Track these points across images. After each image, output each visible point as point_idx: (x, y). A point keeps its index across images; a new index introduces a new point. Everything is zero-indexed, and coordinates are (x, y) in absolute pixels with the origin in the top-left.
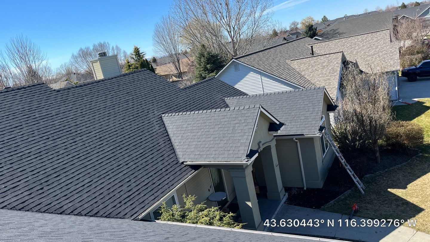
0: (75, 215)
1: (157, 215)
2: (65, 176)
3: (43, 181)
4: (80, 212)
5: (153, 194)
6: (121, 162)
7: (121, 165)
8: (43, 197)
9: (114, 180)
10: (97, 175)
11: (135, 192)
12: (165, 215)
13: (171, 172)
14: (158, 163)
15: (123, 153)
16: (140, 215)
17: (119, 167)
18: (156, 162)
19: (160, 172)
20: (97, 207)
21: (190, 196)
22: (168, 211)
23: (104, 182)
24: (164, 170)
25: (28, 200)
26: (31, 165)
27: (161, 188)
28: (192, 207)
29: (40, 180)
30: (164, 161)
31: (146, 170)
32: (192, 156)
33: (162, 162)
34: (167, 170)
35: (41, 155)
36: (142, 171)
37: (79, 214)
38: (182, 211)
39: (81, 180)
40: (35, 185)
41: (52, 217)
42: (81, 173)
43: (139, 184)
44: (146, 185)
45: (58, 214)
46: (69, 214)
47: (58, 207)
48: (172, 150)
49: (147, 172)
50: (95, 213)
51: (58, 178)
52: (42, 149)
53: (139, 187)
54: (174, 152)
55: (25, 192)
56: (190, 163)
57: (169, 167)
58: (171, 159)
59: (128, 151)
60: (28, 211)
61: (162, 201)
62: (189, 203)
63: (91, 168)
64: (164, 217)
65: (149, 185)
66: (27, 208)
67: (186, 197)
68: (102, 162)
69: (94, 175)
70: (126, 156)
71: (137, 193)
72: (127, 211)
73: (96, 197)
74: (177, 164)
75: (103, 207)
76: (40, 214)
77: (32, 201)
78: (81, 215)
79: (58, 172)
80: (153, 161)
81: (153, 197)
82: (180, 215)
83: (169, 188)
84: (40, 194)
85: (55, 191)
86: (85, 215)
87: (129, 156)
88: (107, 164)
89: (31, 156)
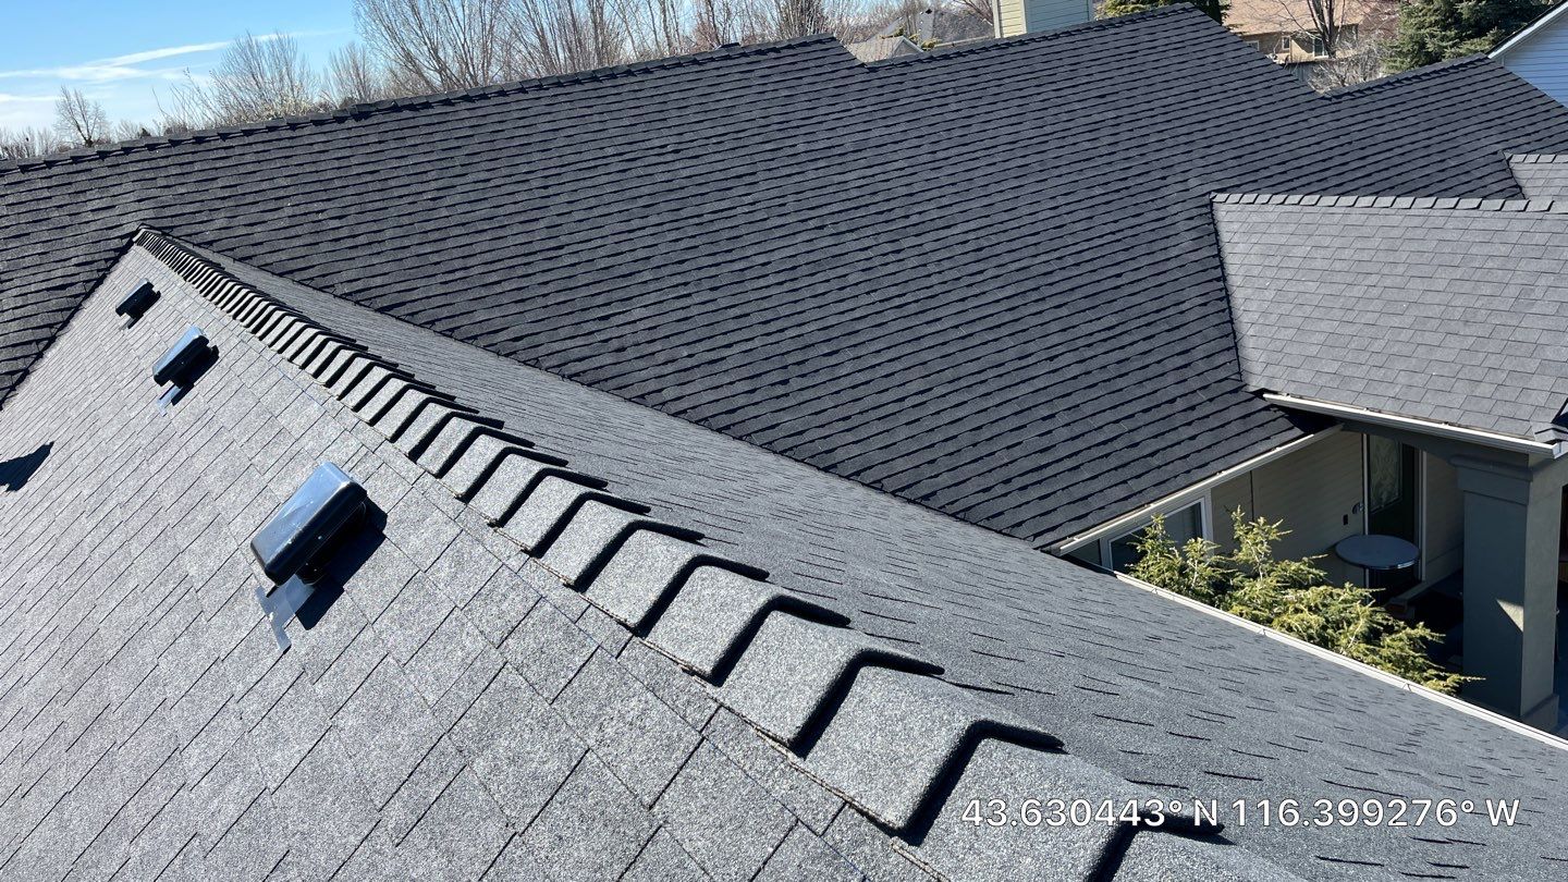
0: (863, 484)
1: (1124, 554)
2: (854, 359)
3: (790, 359)
4: (879, 481)
5: (1125, 482)
6: (1032, 347)
7: (1030, 355)
8: (784, 409)
9: (998, 401)
10: (949, 375)
11: (1062, 459)
12: (1153, 562)
13: (1207, 416)
14: (1162, 375)
15: (1046, 317)
16: (1065, 538)
17: (1024, 363)
18: (1158, 369)
19: (1166, 410)
20: (931, 477)
21: (1261, 520)
22: (1169, 552)
23: (966, 402)
24: (1180, 404)
25: (743, 407)
26: (765, 304)
27: (1159, 467)
28: (1264, 562)
29: (783, 354)
30: (1188, 372)
31: (1114, 392)
32: (1303, 375)
33: (1178, 376)
34: (1193, 408)
35: (796, 279)
36: (1101, 393)
37: (876, 486)
38: (1218, 565)
39: (897, 379)
40: (767, 366)
41: (801, 473)
42: (899, 358)
43: (1083, 435)
44: (1105, 443)
45: (819, 469)
46: (848, 478)
47: (821, 449)
48: (1227, 336)
49: (1116, 399)
50: (924, 493)
51: (833, 360)
52: (801, 260)
53: (1080, 444)
54: (1236, 347)
55: (739, 380)
56: (1289, 399)
57: (1202, 396)
58: (1216, 368)
59: (1064, 311)
60: (740, 438)
61: (1154, 512)
62: (1252, 547)
63: (933, 347)
64: (1151, 569)
65: (1117, 445)
66: (738, 430)
67: (1244, 521)
68: (971, 335)
69: (937, 372)
70: (1054, 327)
71: (1069, 463)
72: (1024, 514)
73: (932, 445)
74: (1235, 391)
75: (950, 483)
76: (770, 458)
77: (752, 412)
78: (882, 490)
79: (835, 341)
80: (1147, 366)
81: (1120, 492)
82: (1210, 578)
83: (1188, 472)
84: (777, 397)
85: (819, 398)
86: (894, 494)
87: (1064, 330)
88: (986, 343)
89: (767, 275)
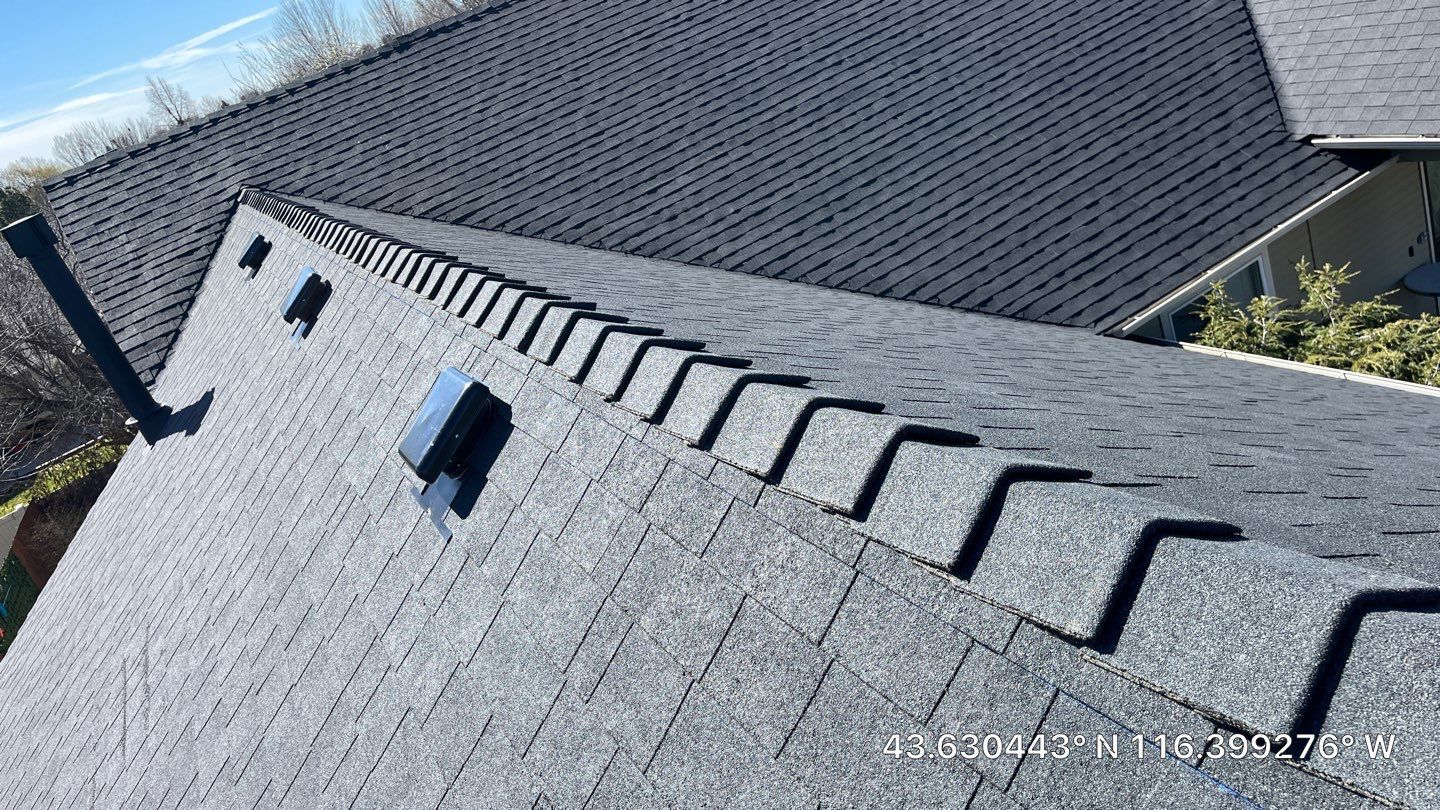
0: (920, 302)
1: (1188, 324)
2: (891, 184)
3: (831, 196)
4: (935, 296)
5: (1178, 254)
6: (1065, 139)
7: (1064, 147)
8: (832, 245)
9: (1040, 198)
10: (987, 182)
11: (1111, 244)
12: (1218, 327)
13: (1255, 174)
14: (1202, 141)
15: (1074, 107)
16: (1126, 319)
17: (1059, 156)
18: (1198, 136)
19: (1211, 175)
20: (985, 284)
21: (1327, 267)
22: (1234, 315)
23: (1007, 206)
24: (1225, 167)
25: (794, 251)
26: (798, 148)
27: (1211, 233)
28: (1334, 308)
29: (823, 193)
30: (1230, 133)
31: (1154, 168)
32: (1352, 114)
33: (1220, 138)
34: (1238, 168)
35: (823, 118)
36: (1142, 171)
37: (933, 302)
38: (1286, 319)
39: (937, 196)
40: (810, 207)
41: (861, 302)
42: (936, 174)
43: (1129, 216)
44: (1152, 219)
45: (875, 296)
46: (904, 299)
47: (874, 276)
48: (1265, 88)
49: (1158, 174)
50: (979, 301)
51: (871, 190)
52: (825, 99)
53: (1128, 225)
54: (1276, 98)
55: (786, 226)
56: (1340, 140)
57: (1247, 154)
58: (1257, 124)
59: (1092, 97)
60: (796, 280)
61: (1212, 277)
62: (1320, 292)
63: (967, 157)
64: (1217, 334)
65: (1165, 220)
66: (795, 273)
67: (1309, 271)
68: (1003, 139)
69: (975, 181)
70: (1084, 115)
71: (1119, 246)
72: (1082, 303)
73: (982, 253)
74: (1281, 143)
75: (1005, 286)
76: (828, 294)
77: (804, 253)
78: (940, 305)
79: (870, 171)
80: (1185, 135)
81: (1175, 265)
82: (1279, 333)
83: (1242, 232)
84: (825, 235)
85: (864, 228)
86: (951, 306)
87: (1095, 116)
88: (1018, 144)
89: (796, 120)
